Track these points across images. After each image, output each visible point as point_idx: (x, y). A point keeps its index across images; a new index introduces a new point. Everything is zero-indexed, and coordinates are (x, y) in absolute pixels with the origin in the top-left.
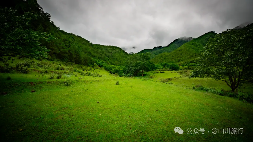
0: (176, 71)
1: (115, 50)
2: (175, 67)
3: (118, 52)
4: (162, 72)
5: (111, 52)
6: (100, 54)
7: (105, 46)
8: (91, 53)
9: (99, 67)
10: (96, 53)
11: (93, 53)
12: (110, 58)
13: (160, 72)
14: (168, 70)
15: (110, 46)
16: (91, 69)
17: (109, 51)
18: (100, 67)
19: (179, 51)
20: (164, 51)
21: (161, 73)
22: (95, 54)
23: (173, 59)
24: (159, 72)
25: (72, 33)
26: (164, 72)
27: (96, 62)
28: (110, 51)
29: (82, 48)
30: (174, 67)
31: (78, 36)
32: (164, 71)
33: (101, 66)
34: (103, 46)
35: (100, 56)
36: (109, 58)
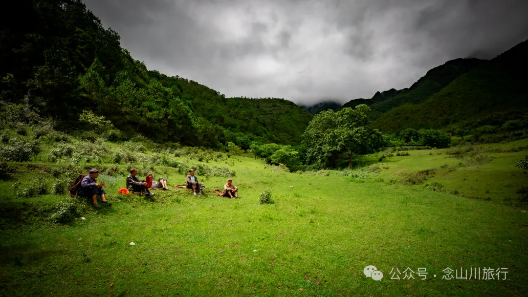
0: (442, 150)
1: (278, 107)
2: (437, 140)
3: (287, 112)
4: (404, 155)
5: (269, 112)
6: (245, 120)
7: (255, 99)
8: (223, 118)
9: (241, 149)
10: (235, 118)
11: (227, 119)
12: (268, 129)
13: (398, 155)
14: (419, 147)
15: (267, 98)
16: (220, 156)
17: (265, 112)
18: (243, 151)
19: (445, 96)
20: (403, 100)
21: (399, 157)
22: (232, 121)
23: (428, 118)
24: (395, 154)
25: (178, 76)
26: (407, 155)
27: (234, 138)
28: (267, 110)
29: (203, 109)
30: (434, 140)
31: (191, 81)
32: (409, 152)
33: (245, 147)
34: (249, 99)
35: (245, 124)
36: (265, 127)
